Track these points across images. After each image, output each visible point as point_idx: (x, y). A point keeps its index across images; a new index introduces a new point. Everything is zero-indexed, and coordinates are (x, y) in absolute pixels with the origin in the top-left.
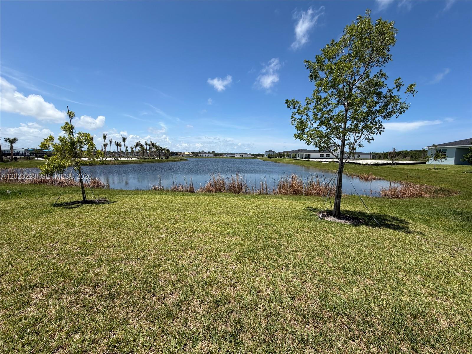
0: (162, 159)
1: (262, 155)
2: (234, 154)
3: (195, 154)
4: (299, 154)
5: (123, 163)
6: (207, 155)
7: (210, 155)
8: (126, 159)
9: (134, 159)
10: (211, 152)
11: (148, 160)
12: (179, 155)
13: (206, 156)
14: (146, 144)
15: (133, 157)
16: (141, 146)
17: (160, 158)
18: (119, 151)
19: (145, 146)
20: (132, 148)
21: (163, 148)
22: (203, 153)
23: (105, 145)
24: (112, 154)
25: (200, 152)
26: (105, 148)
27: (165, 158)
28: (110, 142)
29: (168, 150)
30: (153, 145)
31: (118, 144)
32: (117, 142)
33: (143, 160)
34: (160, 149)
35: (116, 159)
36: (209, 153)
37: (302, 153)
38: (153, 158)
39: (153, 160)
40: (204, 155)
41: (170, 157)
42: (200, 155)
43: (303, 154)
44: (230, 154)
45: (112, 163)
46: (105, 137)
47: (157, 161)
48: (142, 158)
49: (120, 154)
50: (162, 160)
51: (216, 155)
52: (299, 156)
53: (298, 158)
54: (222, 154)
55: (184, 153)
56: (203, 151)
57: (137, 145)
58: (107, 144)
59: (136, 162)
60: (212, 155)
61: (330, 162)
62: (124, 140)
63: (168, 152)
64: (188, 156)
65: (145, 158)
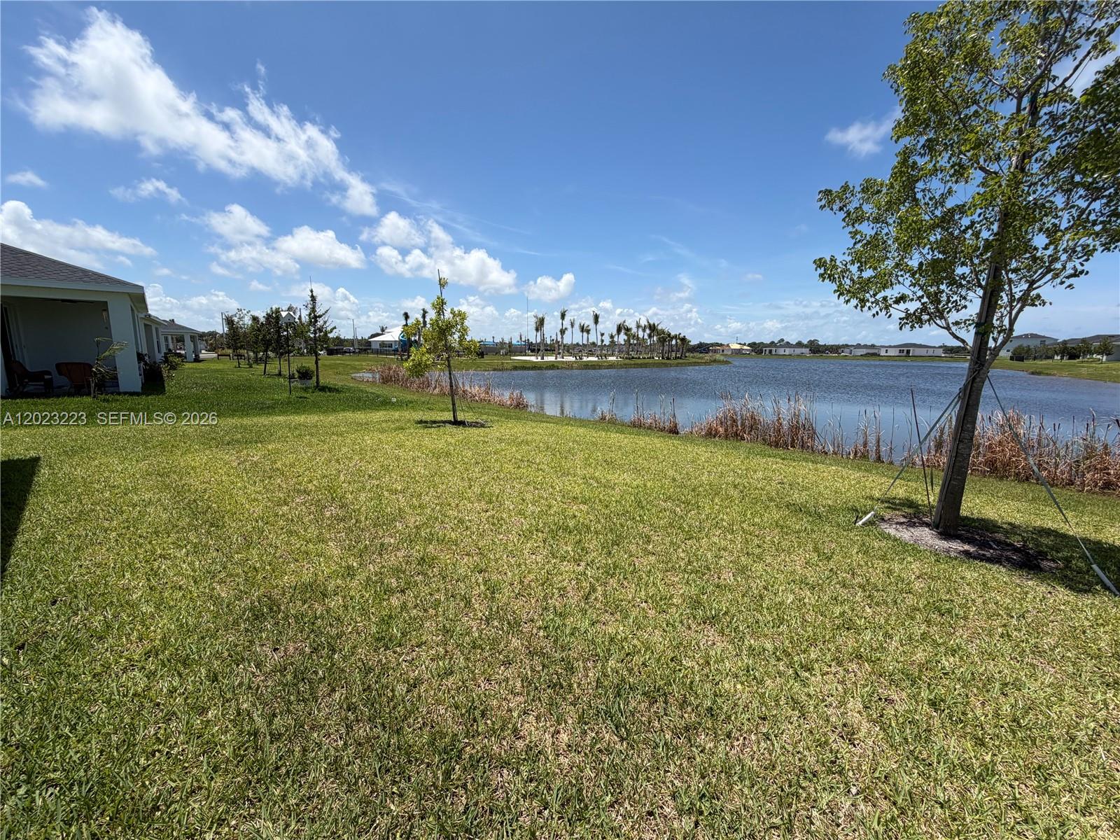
0: (668, 359)
2: (881, 347)
3: (757, 348)
5: (588, 366)
6: (788, 351)
7: (798, 351)
8: (596, 359)
9: (611, 358)
10: (805, 342)
11: (637, 361)
12: (715, 351)
13: (787, 353)
14: (638, 326)
15: (610, 356)
16: (628, 330)
17: (663, 358)
18: (585, 342)
19: (634, 330)
20: (612, 337)
21: (673, 334)
22: (781, 346)
23: (563, 332)
24: (569, 349)
25: (773, 342)
26: (562, 338)
27: (676, 358)
28: (572, 325)
29: (683, 340)
30: (653, 328)
31: (583, 329)
32: (582, 325)
33: (627, 361)
34: (665, 338)
35: (578, 358)
36: (799, 344)
38: (650, 358)
39: (651, 361)
40: (781, 351)
41: (688, 355)
42: (770, 351)
44: (866, 346)
45: (569, 366)
46: (563, 316)
47: (656, 365)
48: (626, 358)
49: (591, 348)
50: (668, 362)
51: (815, 348)
54: (835, 349)
55: (728, 345)
56: (782, 340)
57: (620, 329)
58: (566, 329)
59: (612, 366)
60: (806, 351)
62: (596, 318)
63: (683, 344)
64: (738, 352)
65: (633, 358)
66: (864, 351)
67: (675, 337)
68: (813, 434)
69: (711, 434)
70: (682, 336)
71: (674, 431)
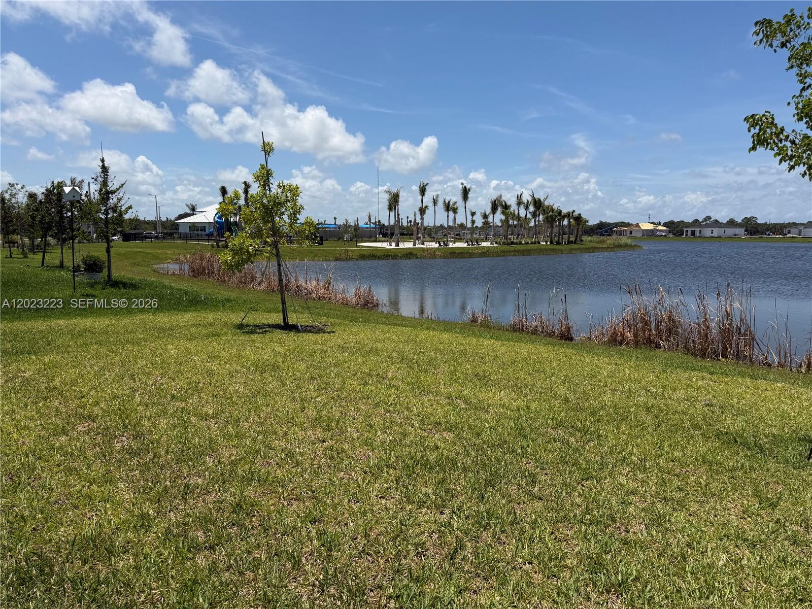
0: (558, 243)
3: (676, 229)
5: (456, 254)
6: (717, 232)
7: (730, 231)
8: (465, 245)
9: (484, 244)
10: (739, 220)
11: (518, 247)
12: (621, 233)
13: (715, 234)
14: (519, 203)
15: (483, 240)
16: (506, 207)
17: (551, 243)
18: (451, 224)
19: (514, 208)
20: (485, 216)
21: (564, 211)
22: (707, 226)
23: (423, 211)
24: (431, 233)
25: (696, 221)
26: (422, 219)
27: (569, 242)
28: (435, 202)
29: (578, 219)
30: (538, 204)
31: (448, 207)
32: (447, 202)
33: (505, 247)
34: (553, 216)
35: (442, 243)
36: (731, 223)
38: (535, 243)
39: (536, 246)
40: (707, 232)
41: (584, 238)
42: (693, 233)
45: (431, 253)
46: (423, 191)
47: (542, 251)
48: (504, 244)
49: (458, 232)
50: (558, 247)
51: (752, 228)
54: (779, 229)
55: (637, 225)
56: (709, 218)
57: (495, 205)
58: (426, 207)
59: (486, 253)
60: (740, 231)
62: (465, 192)
63: (578, 224)
64: (651, 234)
65: (512, 243)
67: (568, 215)
68: (751, 341)
69: (615, 340)
70: (576, 214)
71: (566, 336)
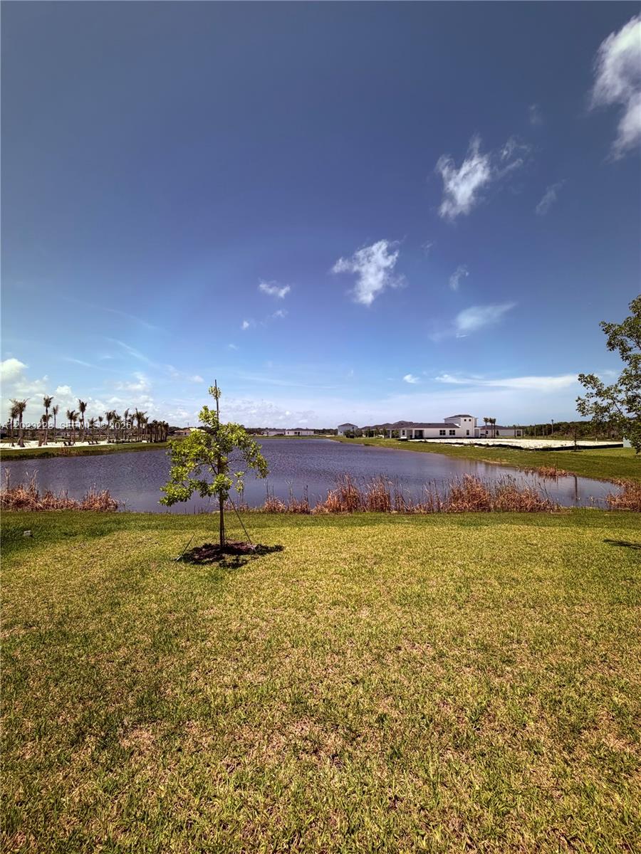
0: (156, 441)
1: (335, 432)
2: (284, 430)
4: (404, 431)
8: (87, 444)
14: (127, 415)
15: (101, 439)
16: (117, 418)
17: (151, 441)
19: (123, 418)
23: (46, 418)
27: (162, 441)
28: (55, 412)
31: (72, 416)
32: (70, 412)
34: (151, 425)
35: (67, 444)
37: (411, 429)
38: (139, 441)
43: (412, 431)
46: (47, 403)
47: (145, 447)
48: (117, 442)
49: (81, 433)
50: (155, 444)
52: (404, 434)
53: (402, 438)
58: (50, 416)
61: (465, 445)
66: (273, 433)
